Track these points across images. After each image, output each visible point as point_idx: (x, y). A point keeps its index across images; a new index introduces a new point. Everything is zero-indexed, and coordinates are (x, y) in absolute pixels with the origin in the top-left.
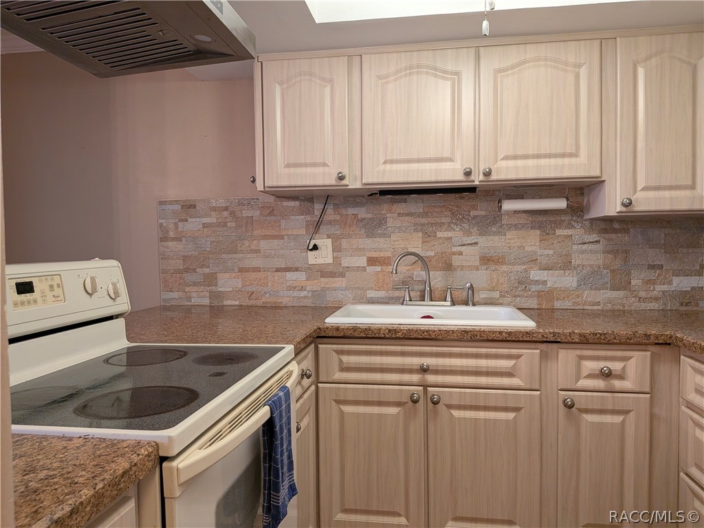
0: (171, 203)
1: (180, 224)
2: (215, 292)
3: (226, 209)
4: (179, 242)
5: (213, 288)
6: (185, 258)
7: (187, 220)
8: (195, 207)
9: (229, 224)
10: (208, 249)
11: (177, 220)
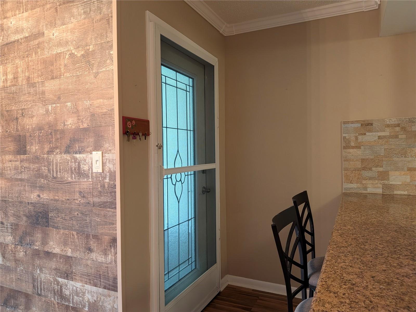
0: (352, 122)
1: (360, 137)
2: (386, 185)
3: (398, 125)
4: (359, 150)
5: (386, 182)
6: (363, 160)
7: (365, 134)
8: (372, 124)
9: (400, 136)
10: (382, 154)
11: (357, 134)
